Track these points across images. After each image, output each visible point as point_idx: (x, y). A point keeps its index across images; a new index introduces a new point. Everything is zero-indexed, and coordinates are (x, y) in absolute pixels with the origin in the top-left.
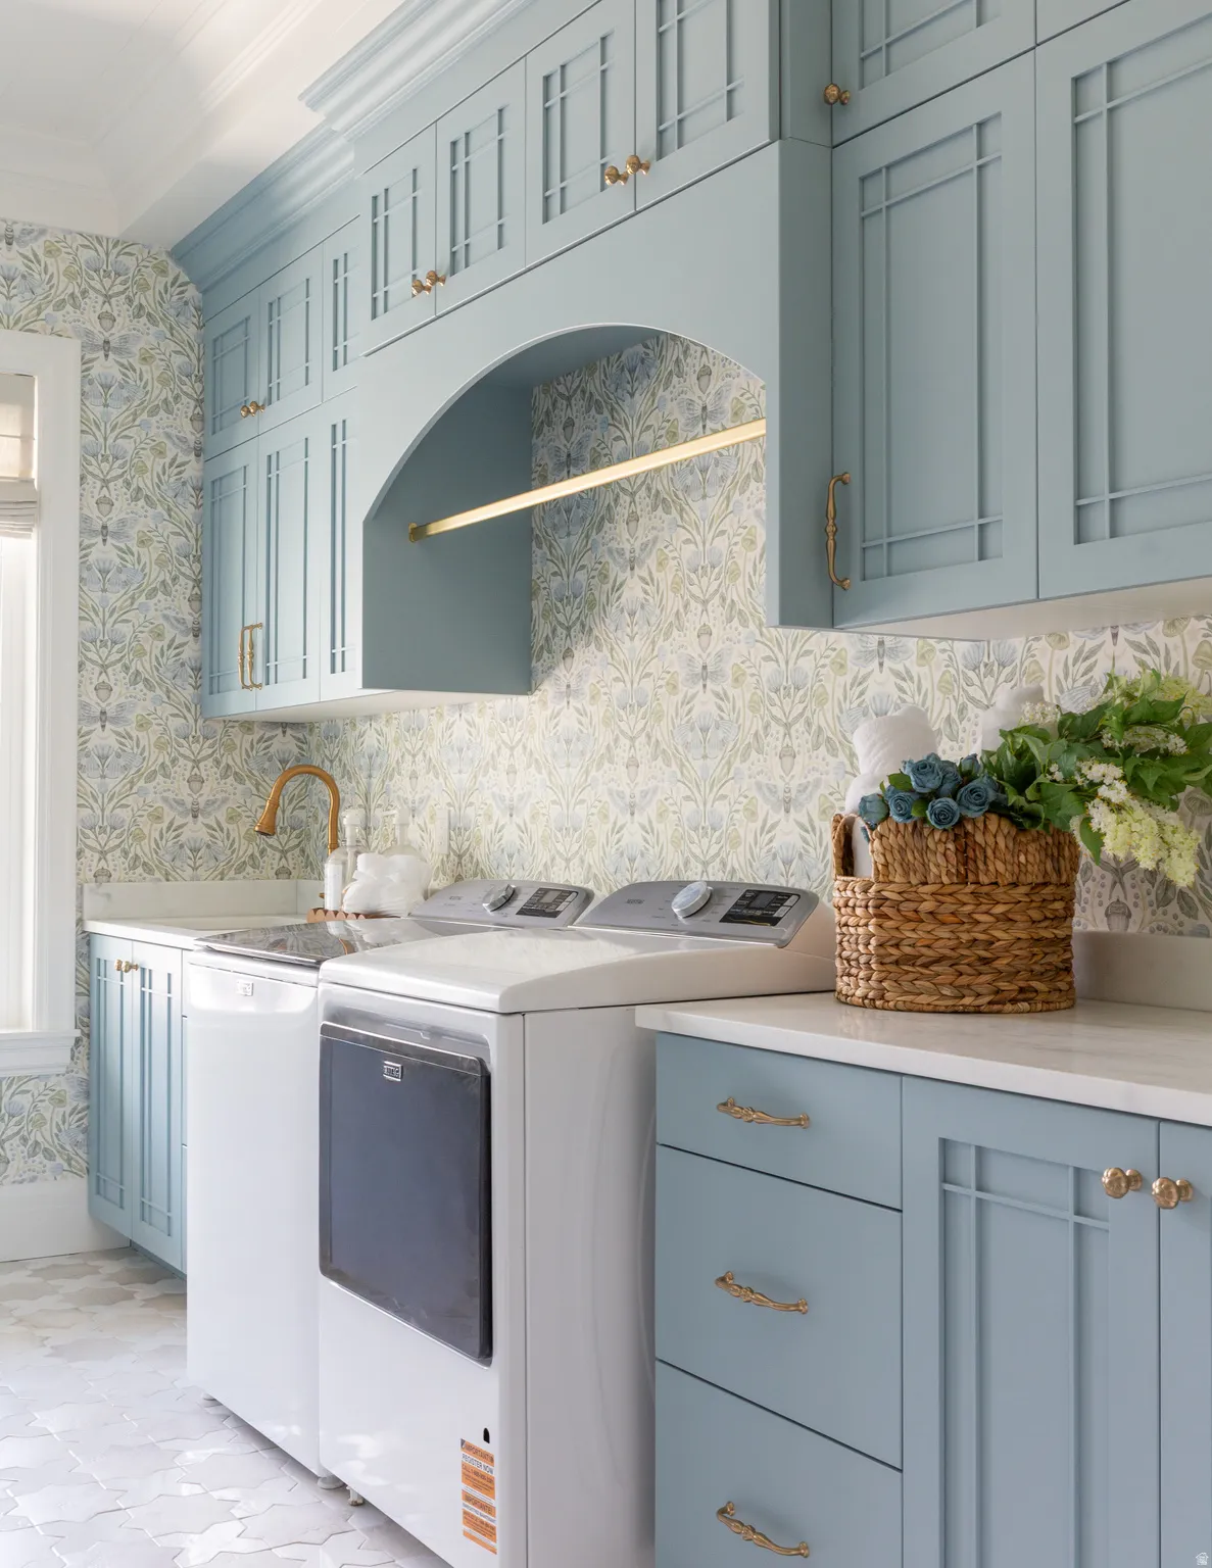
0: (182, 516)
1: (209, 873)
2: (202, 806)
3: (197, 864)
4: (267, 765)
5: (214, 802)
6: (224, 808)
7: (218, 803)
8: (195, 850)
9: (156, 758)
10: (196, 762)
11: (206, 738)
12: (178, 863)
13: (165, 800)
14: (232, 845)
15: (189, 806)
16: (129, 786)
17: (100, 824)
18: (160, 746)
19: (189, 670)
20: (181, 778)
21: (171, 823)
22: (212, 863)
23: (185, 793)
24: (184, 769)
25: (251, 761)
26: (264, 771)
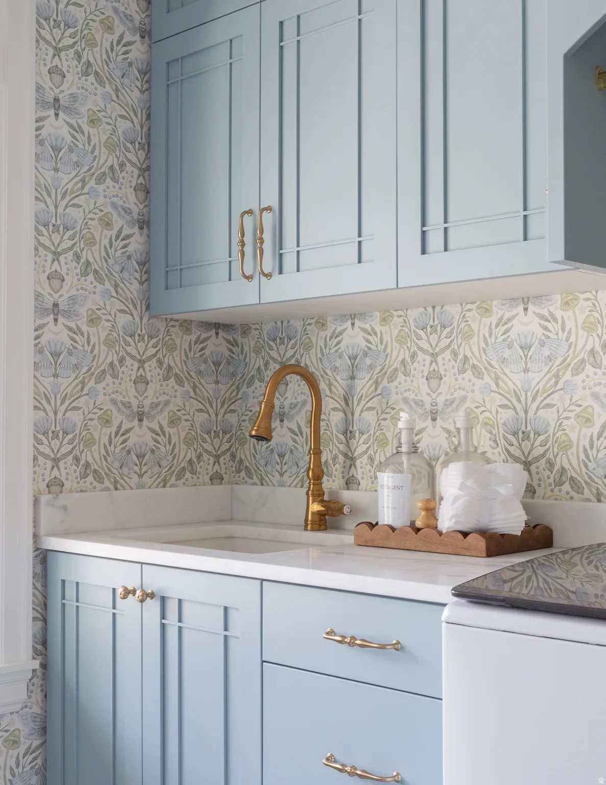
0: (128, 98)
1: (153, 479)
2: (146, 409)
3: (143, 471)
4: (203, 367)
5: (157, 405)
6: (166, 413)
7: (161, 406)
8: (141, 456)
9: (106, 356)
10: (142, 362)
11: (151, 337)
12: (125, 470)
13: (114, 402)
14: (173, 451)
15: (135, 409)
16: (80, 386)
17: (53, 428)
18: (110, 343)
19: (135, 263)
20: (128, 378)
21: (119, 427)
22: (156, 469)
23: (131, 395)
24: (130, 369)
25: (189, 362)
26: (200, 373)
